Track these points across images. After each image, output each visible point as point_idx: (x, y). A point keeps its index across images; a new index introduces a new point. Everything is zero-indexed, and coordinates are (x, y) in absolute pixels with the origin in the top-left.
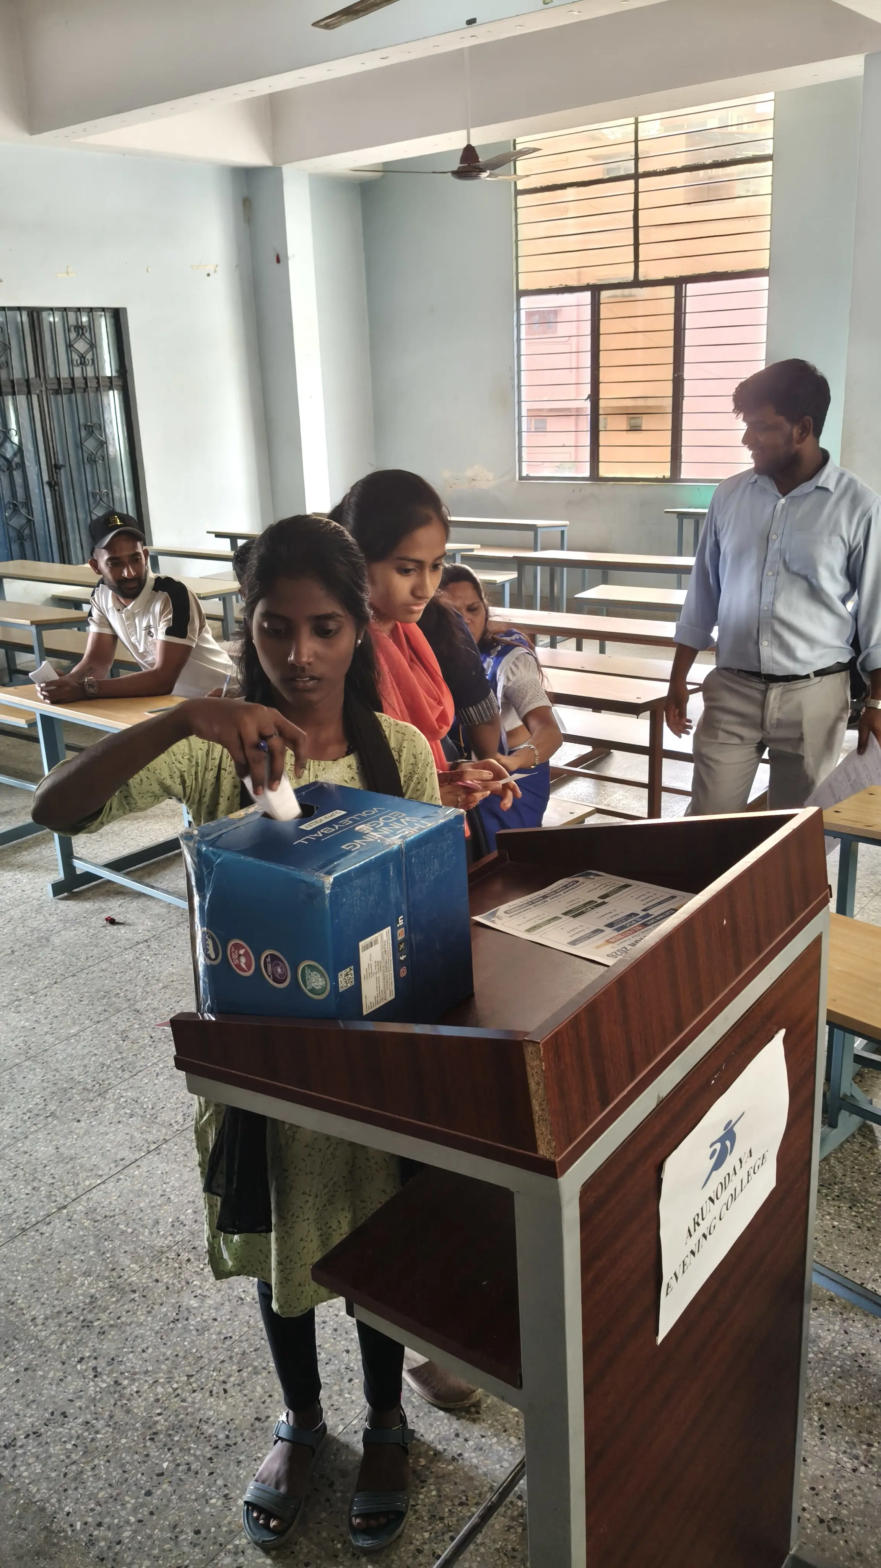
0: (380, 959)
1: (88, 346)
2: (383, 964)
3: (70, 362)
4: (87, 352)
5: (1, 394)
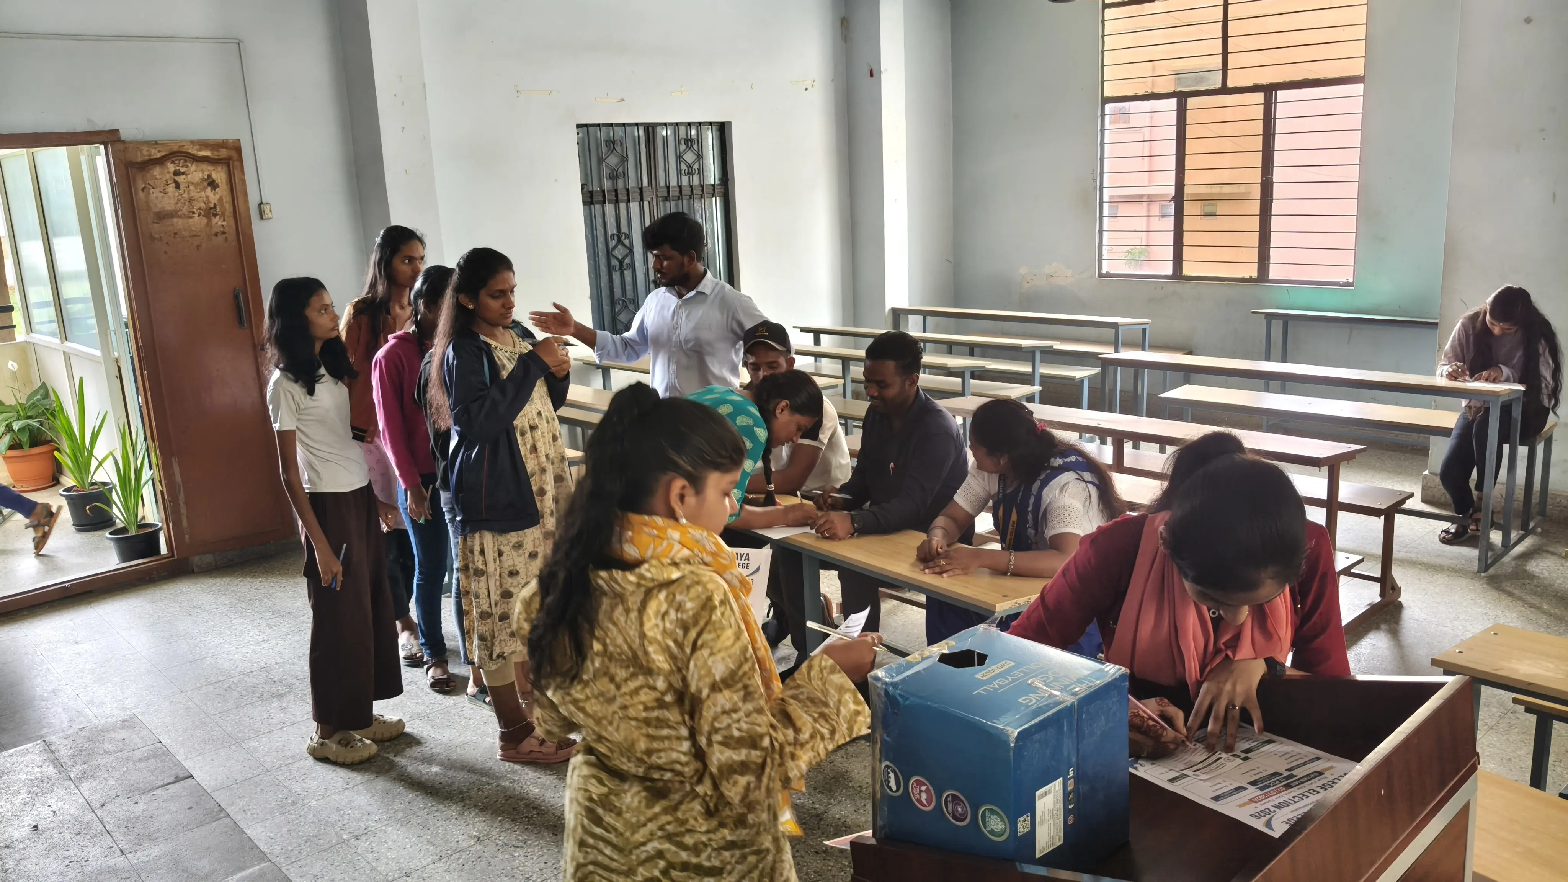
0: (1052, 807)
1: (695, 157)
2: (1055, 812)
3: (679, 172)
4: (694, 163)
5: (617, 201)
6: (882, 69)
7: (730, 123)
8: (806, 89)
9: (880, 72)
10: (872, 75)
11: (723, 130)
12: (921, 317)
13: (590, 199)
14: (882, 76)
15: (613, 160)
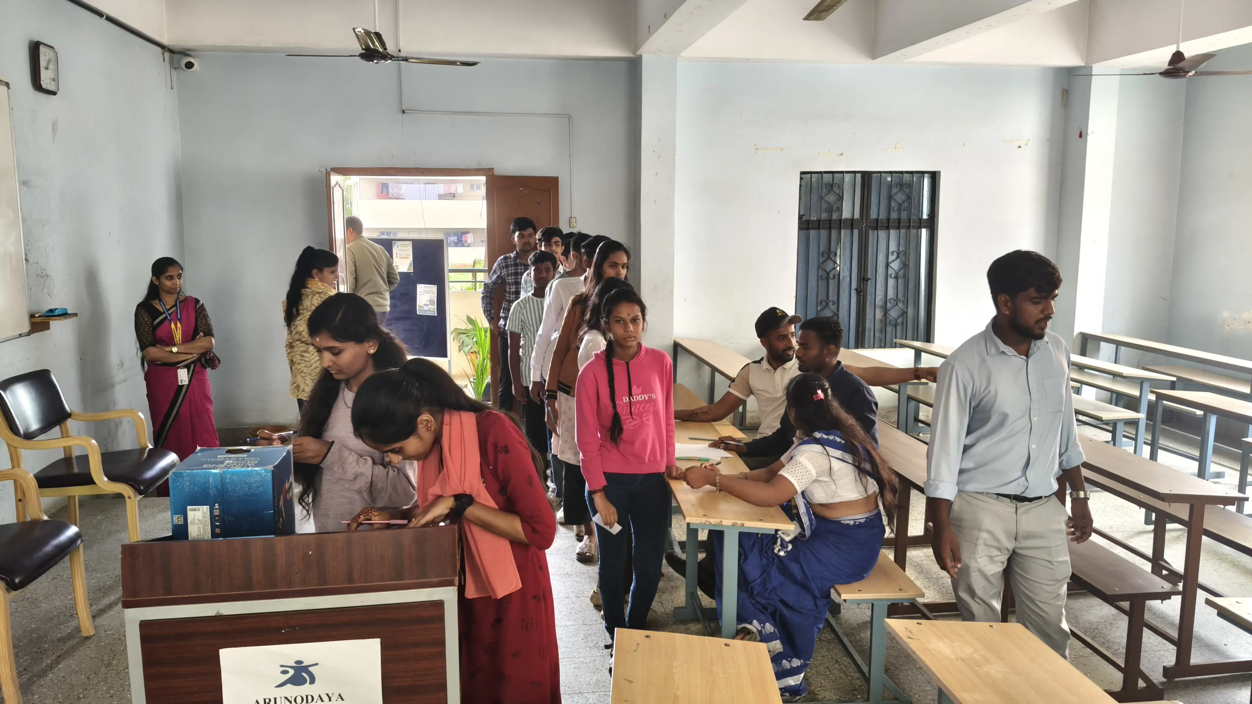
0: (201, 518)
1: (906, 198)
2: (203, 522)
3: (889, 208)
4: (904, 202)
5: (830, 228)
6: (1089, 132)
7: (940, 172)
8: (1020, 147)
9: (1087, 134)
10: (1081, 136)
11: (934, 176)
12: (1114, 346)
13: (805, 225)
14: (1089, 137)
15: (831, 198)
